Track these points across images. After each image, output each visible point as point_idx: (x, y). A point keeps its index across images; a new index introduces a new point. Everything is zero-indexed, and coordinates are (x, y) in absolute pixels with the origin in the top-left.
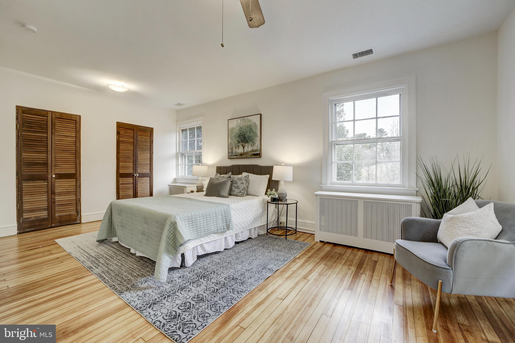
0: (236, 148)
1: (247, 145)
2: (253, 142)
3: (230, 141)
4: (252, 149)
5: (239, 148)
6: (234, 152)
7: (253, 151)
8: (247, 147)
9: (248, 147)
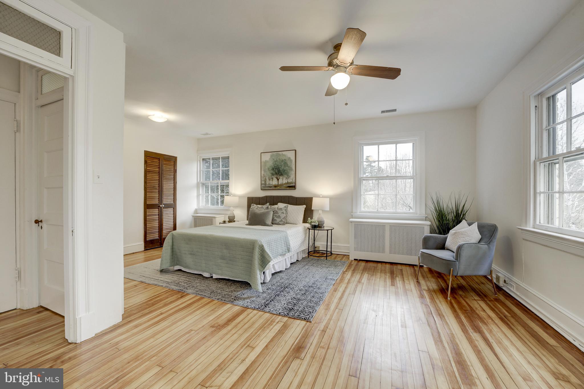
0: (269, 180)
1: (281, 177)
2: (288, 176)
3: (263, 173)
4: (287, 182)
5: (273, 180)
6: (268, 183)
7: (288, 183)
8: (282, 180)
9: (283, 179)
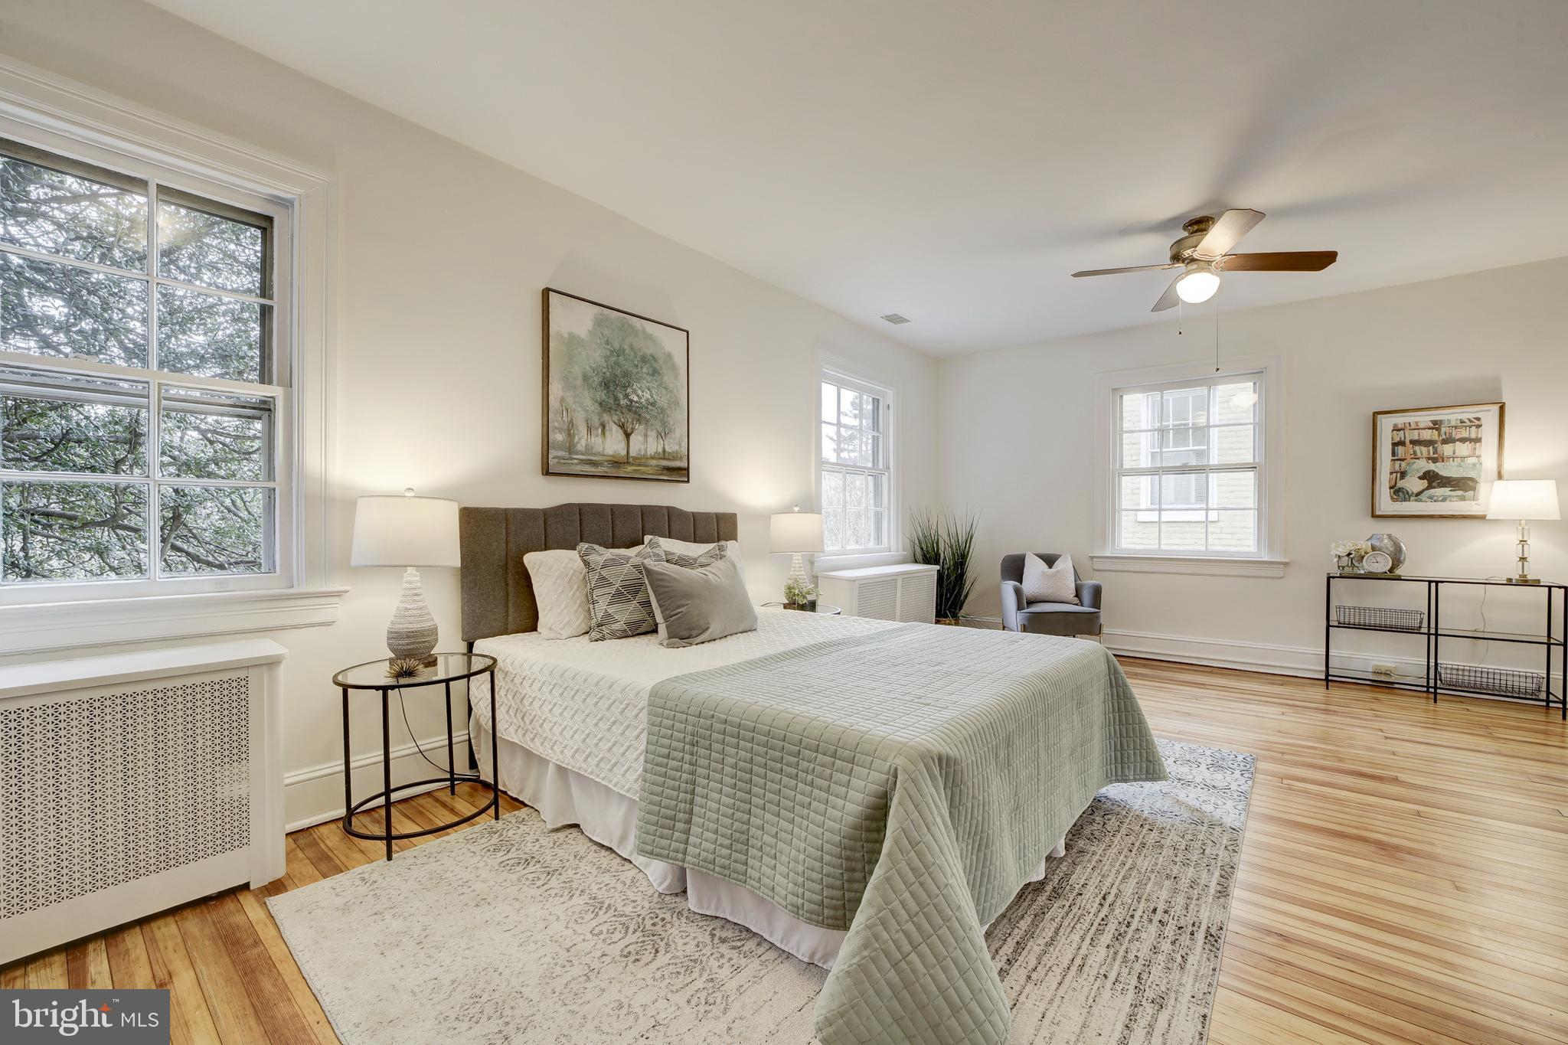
0: (589, 429)
1: (640, 428)
2: (664, 424)
3: (560, 393)
4: (660, 450)
5: (607, 434)
6: (581, 446)
7: (664, 455)
8: (641, 438)
9: (646, 436)
